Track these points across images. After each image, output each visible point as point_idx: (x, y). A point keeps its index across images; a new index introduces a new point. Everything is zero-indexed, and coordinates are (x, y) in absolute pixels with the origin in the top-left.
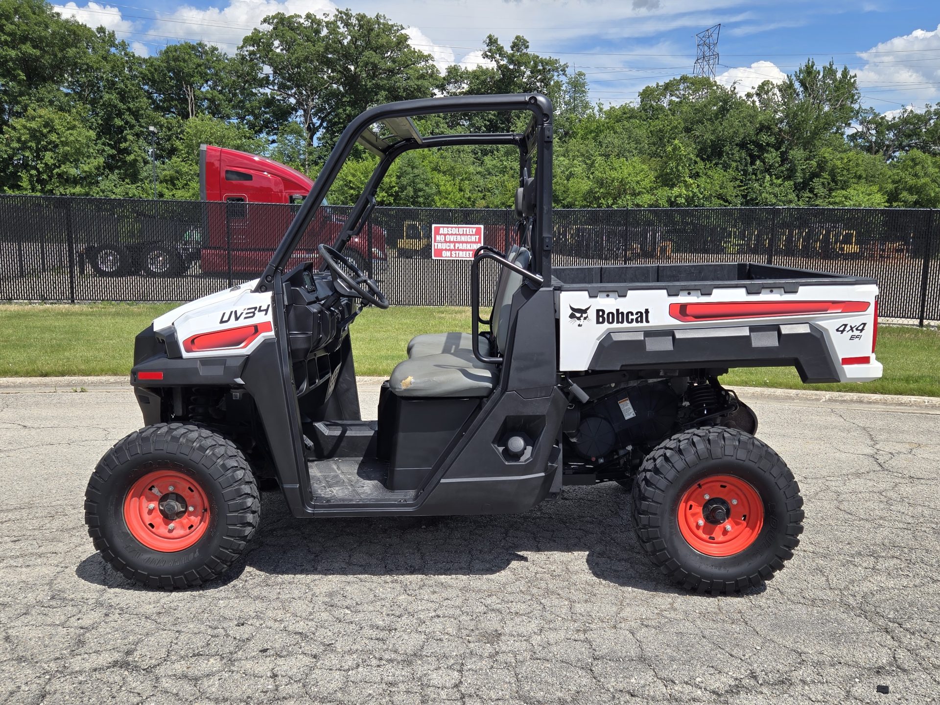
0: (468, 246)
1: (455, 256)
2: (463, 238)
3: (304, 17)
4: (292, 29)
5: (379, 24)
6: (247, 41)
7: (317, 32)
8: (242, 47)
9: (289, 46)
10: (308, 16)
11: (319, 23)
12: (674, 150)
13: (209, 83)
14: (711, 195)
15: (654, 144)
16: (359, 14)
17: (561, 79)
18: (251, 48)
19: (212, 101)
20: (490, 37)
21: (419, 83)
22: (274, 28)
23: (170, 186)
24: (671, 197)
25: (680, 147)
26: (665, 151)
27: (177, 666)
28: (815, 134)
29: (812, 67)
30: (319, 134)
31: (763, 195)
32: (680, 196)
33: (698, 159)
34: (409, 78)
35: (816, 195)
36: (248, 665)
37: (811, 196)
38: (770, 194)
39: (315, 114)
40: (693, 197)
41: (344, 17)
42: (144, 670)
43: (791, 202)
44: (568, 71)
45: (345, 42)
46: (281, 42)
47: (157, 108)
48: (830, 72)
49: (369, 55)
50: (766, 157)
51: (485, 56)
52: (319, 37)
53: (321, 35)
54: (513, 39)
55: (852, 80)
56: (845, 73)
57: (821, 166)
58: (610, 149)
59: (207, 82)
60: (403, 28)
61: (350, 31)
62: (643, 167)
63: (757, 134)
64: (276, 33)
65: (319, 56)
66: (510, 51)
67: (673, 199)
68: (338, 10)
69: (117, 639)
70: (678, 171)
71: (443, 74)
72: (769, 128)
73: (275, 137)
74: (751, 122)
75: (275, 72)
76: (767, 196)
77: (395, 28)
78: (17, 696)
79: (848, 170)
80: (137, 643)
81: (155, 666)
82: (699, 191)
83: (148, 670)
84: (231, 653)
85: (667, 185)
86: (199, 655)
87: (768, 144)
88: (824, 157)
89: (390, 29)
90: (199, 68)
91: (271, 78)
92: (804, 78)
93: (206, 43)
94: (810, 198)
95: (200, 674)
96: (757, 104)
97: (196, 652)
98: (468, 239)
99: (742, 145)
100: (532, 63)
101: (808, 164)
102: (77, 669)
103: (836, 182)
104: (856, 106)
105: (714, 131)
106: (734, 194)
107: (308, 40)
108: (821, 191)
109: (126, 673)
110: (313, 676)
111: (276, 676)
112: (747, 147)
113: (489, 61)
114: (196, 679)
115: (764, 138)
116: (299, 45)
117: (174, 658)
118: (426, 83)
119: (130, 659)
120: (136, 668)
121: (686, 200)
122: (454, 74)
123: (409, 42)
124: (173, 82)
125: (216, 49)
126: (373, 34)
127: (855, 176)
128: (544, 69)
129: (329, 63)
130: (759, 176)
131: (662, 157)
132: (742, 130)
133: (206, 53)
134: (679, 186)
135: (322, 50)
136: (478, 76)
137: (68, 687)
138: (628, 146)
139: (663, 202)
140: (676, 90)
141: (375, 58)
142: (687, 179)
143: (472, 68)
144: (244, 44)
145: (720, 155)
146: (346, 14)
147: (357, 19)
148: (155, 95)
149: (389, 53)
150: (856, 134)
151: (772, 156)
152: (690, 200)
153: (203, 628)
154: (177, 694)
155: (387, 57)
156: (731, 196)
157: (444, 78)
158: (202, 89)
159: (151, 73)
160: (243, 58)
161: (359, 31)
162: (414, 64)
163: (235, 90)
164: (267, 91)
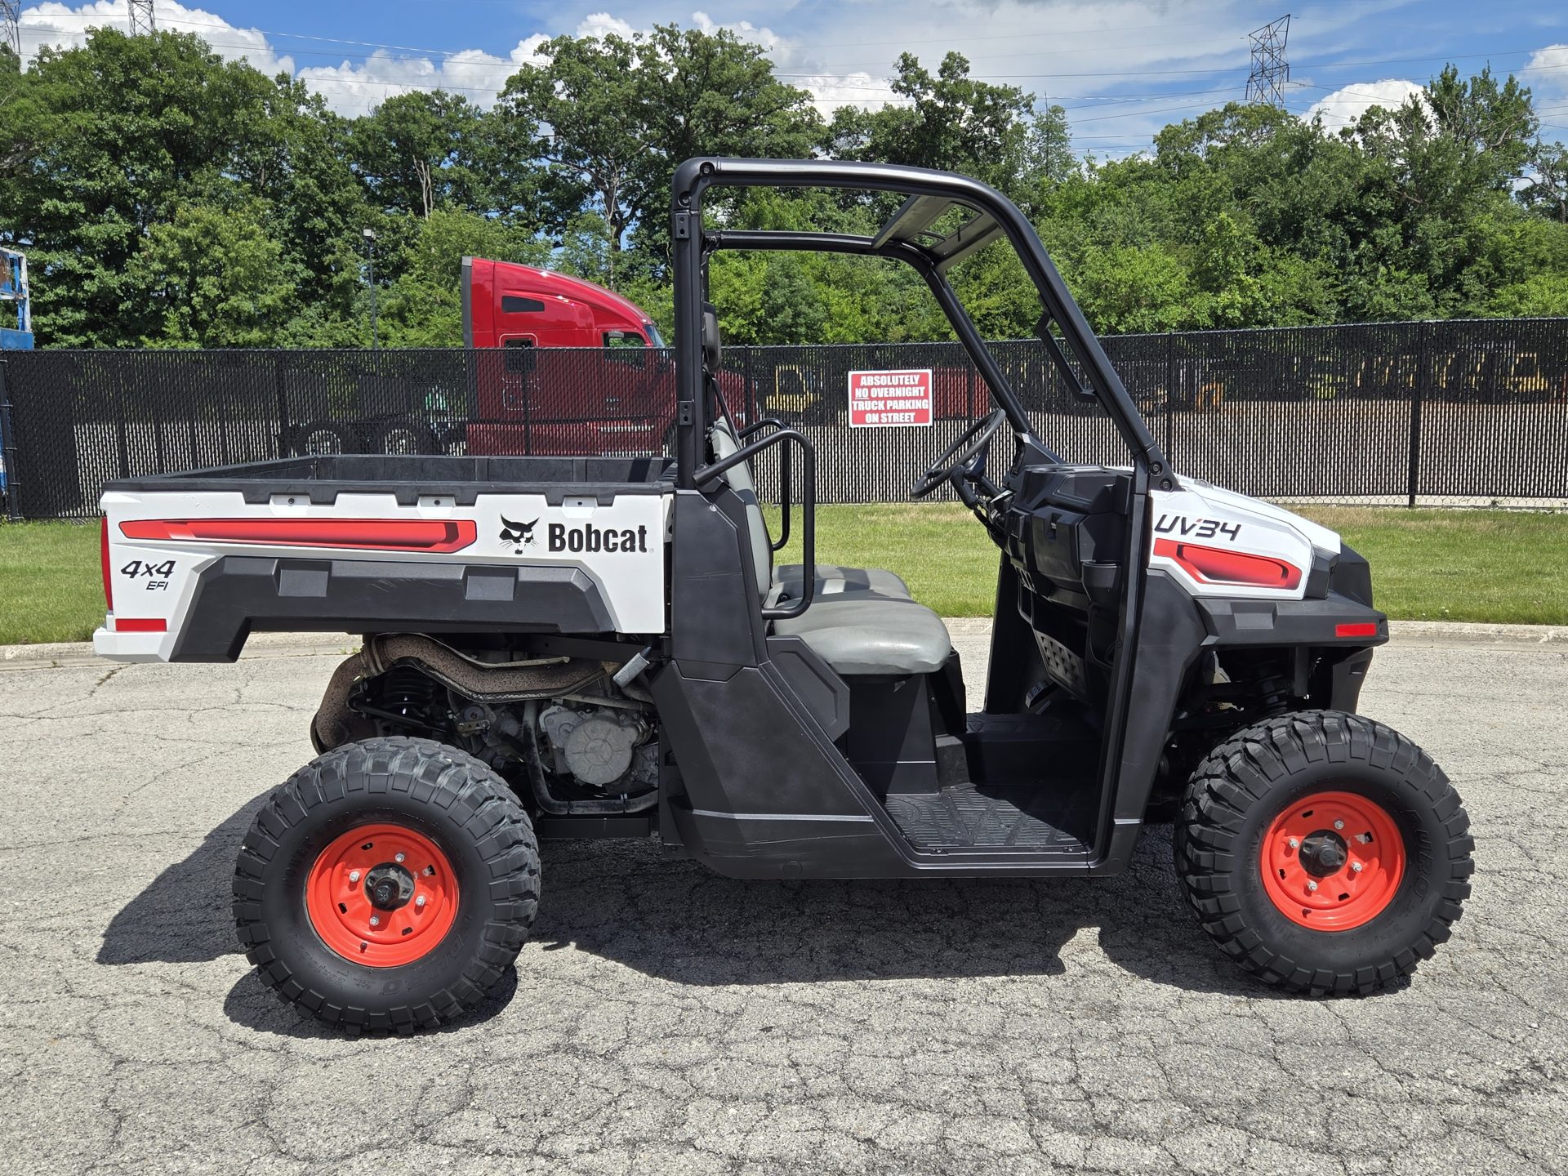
0: (907, 405)
1: (887, 421)
2: (899, 392)
3: (602, 40)
4: (584, 61)
5: (723, 44)
6: (511, 82)
7: (624, 64)
8: (505, 94)
9: (578, 87)
10: (610, 40)
11: (627, 51)
12: (1221, 227)
13: (453, 155)
14: (1284, 302)
15: (1184, 221)
16: (691, 32)
17: (1023, 120)
18: (520, 96)
19: (458, 183)
20: (905, 57)
21: (791, 137)
22: (555, 62)
23: (397, 323)
24: (1217, 308)
25: (1229, 224)
26: (1203, 232)
27: (646, 1050)
28: (1463, 191)
29: (1453, 77)
30: (629, 230)
31: (1375, 299)
32: (1232, 305)
33: (1260, 242)
34: (773, 132)
35: (1466, 295)
36: (751, 1049)
37: (1458, 296)
38: (1388, 296)
39: (623, 198)
40: (1254, 307)
41: (667, 38)
42: (601, 1056)
43: (1423, 308)
44: (1036, 106)
45: (670, 78)
46: (568, 85)
47: (373, 199)
48: (1484, 85)
49: (711, 98)
50: (1376, 236)
51: (897, 88)
52: (627, 73)
53: (631, 69)
54: (941, 58)
55: (1524, 98)
56: (1511, 87)
57: (1474, 248)
58: (1109, 232)
59: (449, 154)
60: (761, 51)
61: (675, 58)
62: (1168, 259)
63: (1361, 197)
64: (557, 70)
65: (628, 103)
66: (938, 79)
67: (1219, 312)
68: (656, 27)
69: (544, 1014)
70: (1227, 264)
71: (829, 120)
72: (1381, 185)
73: (559, 238)
74: (1349, 177)
75: (557, 133)
76: (1383, 300)
77: (749, 51)
78: (433, 1093)
79: (1522, 251)
80: (577, 1019)
81: (616, 1051)
82: (1265, 295)
83: (607, 1057)
84: (719, 1033)
85: (1209, 289)
86: (672, 1035)
87: (1380, 213)
88: (1480, 231)
89: (741, 53)
90: (437, 133)
91: (552, 143)
92: (1439, 97)
93: (446, 91)
94: (1455, 300)
95: (684, 1062)
96: (1360, 146)
97: (668, 1031)
98: (907, 392)
99: (1336, 216)
100: (975, 95)
101: (1451, 242)
102: (505, 1055)
103: (1501, 273)
104: (1531, 142)
105: (1286, 193)
106: (1325, 299)
107: (609, 79)
108: (1475, 288)
109: (576, 1060)
110: (852, 1065)
111: (797, 1065)
112: (1345, 220)
113: (903, 96)
114: (682, 1069)
115: (1373, 203)
116: (596, 86)
117: (639, 1040)
118: (801, 138)
119: (576, 1041)
120: (588, 1054)
121: (1243, 313)
122: (847, 120)
123: (772, 73)
124: (396, 157)
125: (463, 100)
126: (714, 63)
127: (1535, 261)
128: (995, 104)
129: (645, 114)
130: (1366, 268)
131: (1198, 243)
132: (1334, 190)
133: (447, 107)
134: (1230, 290)
135: (633, 92)
136: (887, 120)
137: (502, 1081)
138: (1141, 226)
139: (1203, 318)
140: (1219, 129)
141: (719, 101)
142: (1242, 277)
143: (876, 109)
144: (508, 89)
145: (1297, 235)
146: (671, 33)
147: (688, 39)
148: (368, 179)
149: (740, 93)
150: (1532, 188)
151: (1388, 234)
152: (1249, 312)
153: (665, 998)
154: (661, 1090)
155: (738, 99)
156: (1320, 302)
157: (830, 128)
158: (442, 166)
159: (362, 143)
160: (507, 112)
161: (691, 58)
162: (781, 108)
163: (495, 165)
164: (545, 163)
